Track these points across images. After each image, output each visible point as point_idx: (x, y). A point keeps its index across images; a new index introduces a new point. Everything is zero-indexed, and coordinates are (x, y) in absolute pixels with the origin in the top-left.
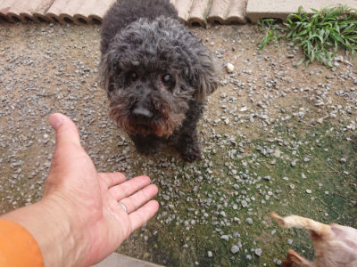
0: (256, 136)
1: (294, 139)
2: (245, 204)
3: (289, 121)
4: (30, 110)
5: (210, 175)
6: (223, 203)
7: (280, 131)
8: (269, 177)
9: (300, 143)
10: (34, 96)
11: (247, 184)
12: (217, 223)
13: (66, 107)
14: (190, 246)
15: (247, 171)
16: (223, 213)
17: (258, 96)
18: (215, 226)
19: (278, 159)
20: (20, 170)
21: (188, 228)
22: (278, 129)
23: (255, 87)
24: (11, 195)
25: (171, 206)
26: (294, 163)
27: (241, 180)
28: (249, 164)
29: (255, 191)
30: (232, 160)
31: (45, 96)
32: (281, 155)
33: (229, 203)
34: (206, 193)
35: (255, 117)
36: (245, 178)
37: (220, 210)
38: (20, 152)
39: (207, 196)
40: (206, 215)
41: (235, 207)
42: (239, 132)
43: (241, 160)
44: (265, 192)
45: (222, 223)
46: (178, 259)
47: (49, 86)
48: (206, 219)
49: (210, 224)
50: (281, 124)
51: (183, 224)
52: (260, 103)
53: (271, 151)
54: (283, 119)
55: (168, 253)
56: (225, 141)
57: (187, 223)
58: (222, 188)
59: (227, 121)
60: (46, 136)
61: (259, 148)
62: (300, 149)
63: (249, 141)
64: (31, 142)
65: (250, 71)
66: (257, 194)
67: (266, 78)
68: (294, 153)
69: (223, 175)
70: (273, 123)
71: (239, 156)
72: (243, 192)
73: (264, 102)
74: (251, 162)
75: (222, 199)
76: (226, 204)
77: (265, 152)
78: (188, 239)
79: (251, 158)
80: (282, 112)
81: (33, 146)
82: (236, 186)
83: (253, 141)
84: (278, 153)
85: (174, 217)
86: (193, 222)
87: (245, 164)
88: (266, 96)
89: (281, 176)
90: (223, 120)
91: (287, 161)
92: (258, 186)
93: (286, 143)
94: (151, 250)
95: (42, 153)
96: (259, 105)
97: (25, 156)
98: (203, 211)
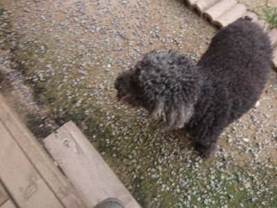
0: (242, 164)
1: (264, 184)
2: (206, 202)
3: (270, 170)
4: (107, 40)
5: (196, 168)
6: (193, 191)
7: (260, 173)
8: (232, 197)
9: (267, 189)
10: (115, 31)
11: (216, 191)
12: (182, 200)
13: (131, 54)
14: (158, 201)
15: (221, 183)
16: (189, 197)
17: (261, 138)
18: (180, 201)
19: (245, 189)
20: (83, 78)
21: (162, 190)
22: (259, 170)
23: (264, 130)
24: (70, 90)
25: (160, 168)
26: (253, 200)
27: (213, 186)
28: (225, 179)
29: (217, 198)
30: (216, 169)
31: (121, 36)
32: (249, 188)
33: (197, 194)
34: (186, 177)
35: (250, 151)
36: (216, 186)
37: (189, 194)
38: (88, 65)
39: (185, 180)
40: (178, 190)
41: (199, 199)
42: (233, 153)
43: (221, 173)
44: (223, 203)
45: (185, 202)
46: (147, 203)
47: (127, 30)
48: (177, 193)
49: (177, 197)
50: (263, 168)
51: (161, 185)
52: (260, 144)
53: (245, 181)
54: (267, 165)
55: (143, 195)
56: (220, 153)
57: (164, 186)
58: (198, 181)
59: (230, 140)
60: (109, 66)
61: (239, 174)
62: (264, 193)
63: (236, 164)
64: (98, 63)
65: (268, 116)
66: (217, 201)
67: (275, 129)
68: (258, 193)
69: (204, 174)
70: (258, 163)
71: (222, 170)
72: (210, 194)
73: (263, 145)
74: (228, 179)
75: (194, 188)
76: (195, 193)
77: (240, 179)
78: (159, 196)
79: (229, 176)
80: (269, 160)
81: (98, 67)
82: (208, 186)
83: (238, 166)
84: (248, 185)
85: (158, 176)
86: (168, 188)
87: (223, 177)
88: (266, 142)
89: (240, 202)
90: (228, 138)
91: (250, 195)
92: (222, 197)
93: (258, 183)
94: (134, 186)
95: (101, 76)
96: (257, 144)
97: (90, 70)
98: (178, 187)
